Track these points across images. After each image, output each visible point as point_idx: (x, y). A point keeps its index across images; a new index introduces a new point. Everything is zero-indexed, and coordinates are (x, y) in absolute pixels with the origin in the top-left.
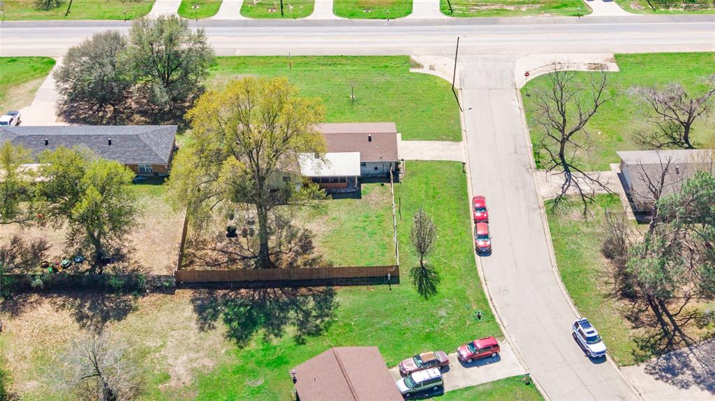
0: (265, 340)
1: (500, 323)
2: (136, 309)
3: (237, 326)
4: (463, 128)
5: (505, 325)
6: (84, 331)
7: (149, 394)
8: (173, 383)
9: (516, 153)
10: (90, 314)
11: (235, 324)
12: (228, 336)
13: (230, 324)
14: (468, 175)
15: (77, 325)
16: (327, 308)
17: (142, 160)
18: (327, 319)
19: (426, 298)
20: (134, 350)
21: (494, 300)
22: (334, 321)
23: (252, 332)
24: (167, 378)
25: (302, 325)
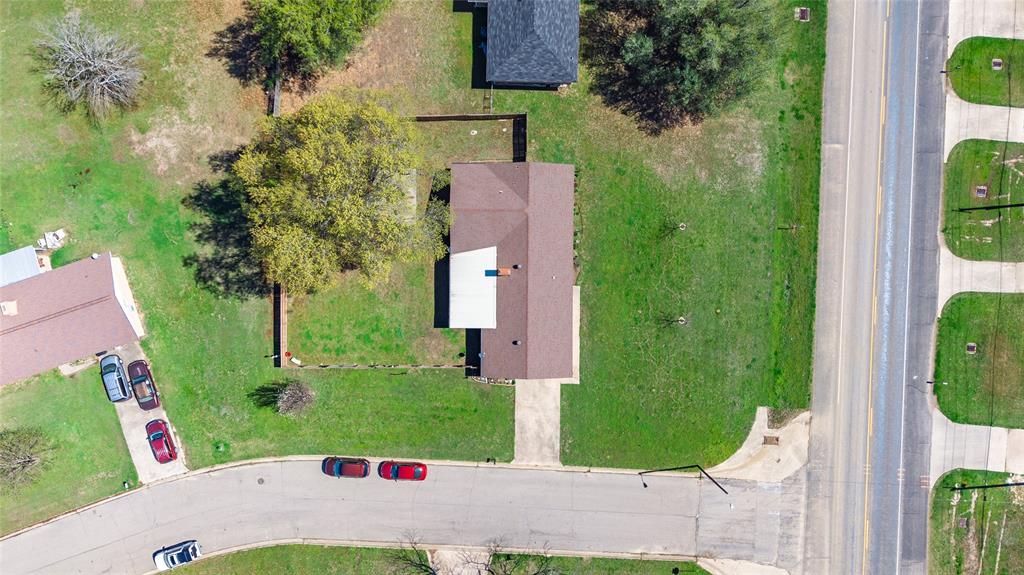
0: (193, 226)
1: (215, 468)
2: (245, 85)
3: (216, 194)
4: (593, 470)
5: (211, 473)
6: (214, 37)
7: (122, 117)
8: (135, 137)
9: (532, 532)
10: (240, 39)
11: (220, 192)
12: (202, 187)
13: (220, 187)
14: (483, 464)
15: (223, 28)
16: (240, 288)
17: (494, 47)
18: (222, 288)
19: (250, 395)
20: (184, 93)
21: (249, 466)
22: (217, 297)
23: (207, 211)
24: (143, 131)
25: (216, 262)
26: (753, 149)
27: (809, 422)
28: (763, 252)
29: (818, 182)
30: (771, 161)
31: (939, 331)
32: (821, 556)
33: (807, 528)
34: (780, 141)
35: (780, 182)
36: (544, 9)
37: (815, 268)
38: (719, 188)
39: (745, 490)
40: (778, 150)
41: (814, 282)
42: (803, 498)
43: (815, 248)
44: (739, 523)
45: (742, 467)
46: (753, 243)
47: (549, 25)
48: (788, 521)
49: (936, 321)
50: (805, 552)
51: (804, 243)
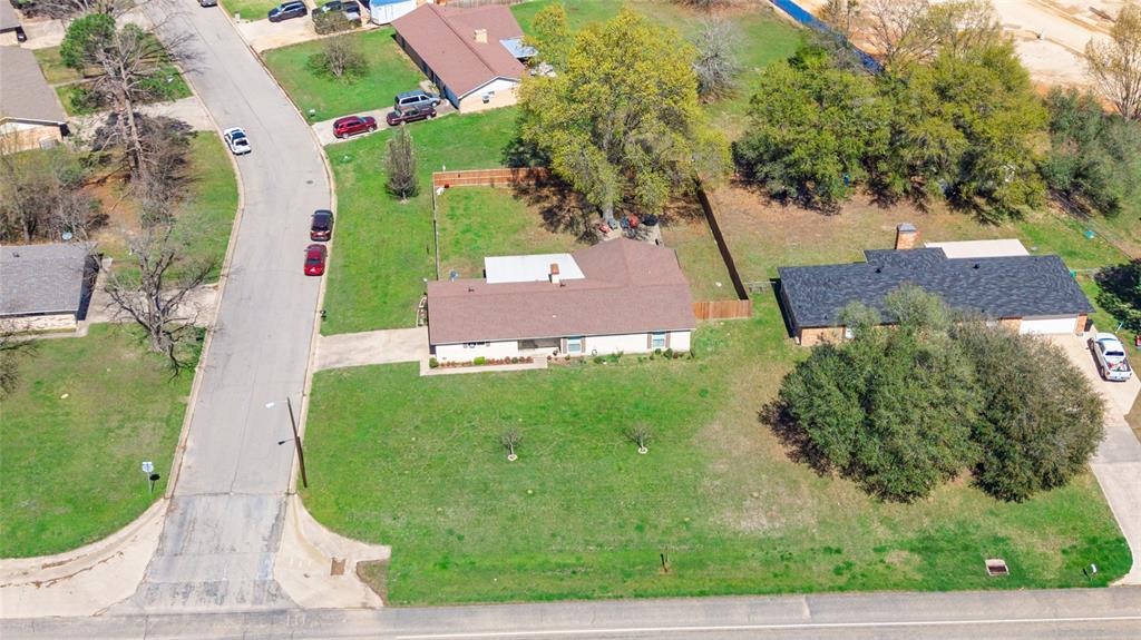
1: (325, 159)
9: (229, 356)
16: (514, 160)
21: (326, 175)
22: (503, 149)
27: (366, 607)
28: (622, 538)
33: (197, 615)
35: (733, 554)
38: (706, 482)
39: (265, 540)
40: (780, 548)
41: (589, 598)
42: (245, 607)
43: (639, 596)
44: (216, 536)
45: (300, 536)
46: (634, 525)
50: (159, 615)
51: (646, 584)
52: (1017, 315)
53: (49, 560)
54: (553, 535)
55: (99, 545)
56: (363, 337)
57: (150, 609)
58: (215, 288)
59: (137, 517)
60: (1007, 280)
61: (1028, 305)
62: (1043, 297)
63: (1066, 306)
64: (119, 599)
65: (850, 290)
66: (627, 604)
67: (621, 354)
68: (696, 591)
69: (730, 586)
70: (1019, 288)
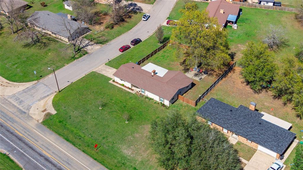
9: (84, 60)
26: (132, 153)
27: (38, 121)
28: (98, 138)
29: (104, 165)
30: (124, 157)
31: (19, 167)
32: (3, 103)
33: (13, 105)
34: (128, 164)
35: (115, 156)
36: (223, 113)
37: (78, 148)
38: (129, 137)
39: (40, 98)
40: (125, 161)
41: (74, 145)
42: (21, 108)
43: (83, 151)
44: (35, 93)
45: (47, 101)
46: (103, 137)
47: (218, 113)
48: (21, 102)
49: (23, 168)
50: (9, 101)
51: (89, 150)
52: (256, 142)
53: (8, 82)
54: (86, 129)
55: (18, 84)
56: (111, 69)
57: (9, 99)
58: (101, 46)
59: (29, 82)
60: (263, 131)
61: (262, 141)
62: (269, 142)
63: (273, 148)
64: (7, 95)
65: (216, 111)
66: (79, 151)
67: (153, 99)
68: (95, 158)
69: (104, 162)
70: (264, 135)
